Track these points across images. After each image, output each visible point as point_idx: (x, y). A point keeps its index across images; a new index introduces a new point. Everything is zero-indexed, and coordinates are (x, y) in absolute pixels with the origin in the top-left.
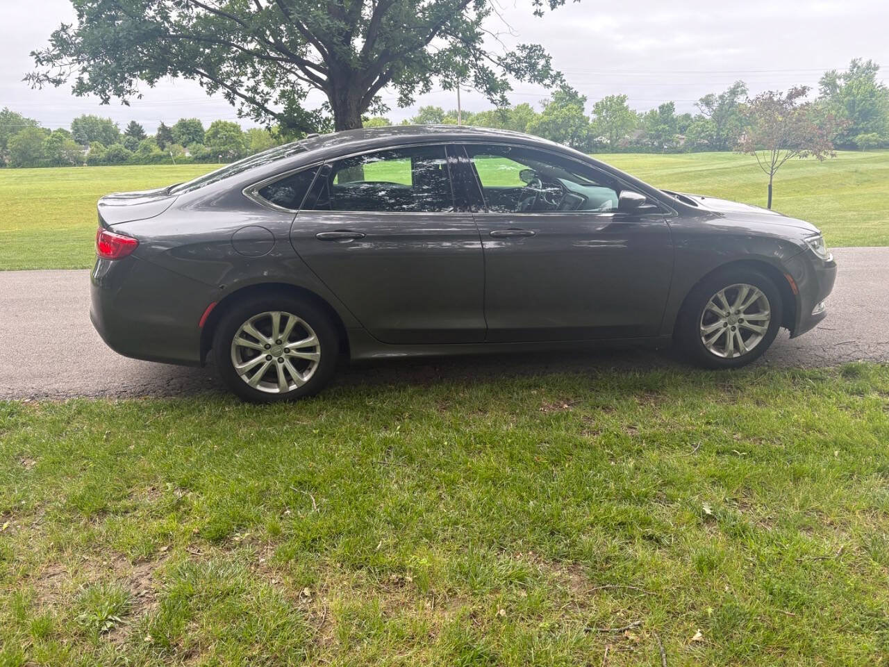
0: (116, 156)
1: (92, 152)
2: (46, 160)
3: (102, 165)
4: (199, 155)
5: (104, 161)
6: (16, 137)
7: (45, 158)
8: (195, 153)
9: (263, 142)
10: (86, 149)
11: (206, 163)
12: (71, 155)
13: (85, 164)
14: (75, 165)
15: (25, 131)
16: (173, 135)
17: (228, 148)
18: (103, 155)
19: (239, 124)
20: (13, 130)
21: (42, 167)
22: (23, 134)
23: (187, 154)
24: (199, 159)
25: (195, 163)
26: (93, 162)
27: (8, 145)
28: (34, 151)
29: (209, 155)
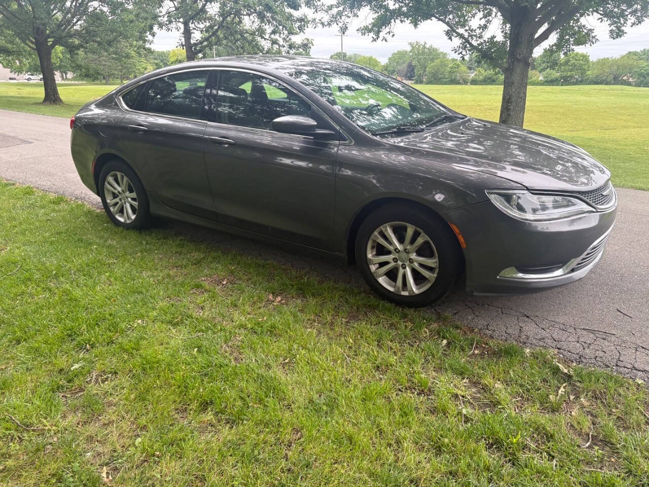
0: (489, 78)
1: (475, 75)
2: (446, 80)
3: (480, 85)
4: (549, 79)
5: (481, 82)
6: (433, 64)
7: (446, 78)
8: (546, 78)
9: (604, 69)
10: (473, 73)
11: (553, 85)
12: (461, 77)
13: (469, 84)
14: (462, 84)
15: (438, 60)
16: (535, 63)
17: (574, 74)
18: (481, 78)
19: (588, 54)
20: (432, 60)
21: (443, 84)
22: (437, 62)
23: (541, 78)
24: (549, 81)
25: (545, 85)
26: (474, 82)
27: (427, 69)
28: (441, 74)
29: (557, 79)
